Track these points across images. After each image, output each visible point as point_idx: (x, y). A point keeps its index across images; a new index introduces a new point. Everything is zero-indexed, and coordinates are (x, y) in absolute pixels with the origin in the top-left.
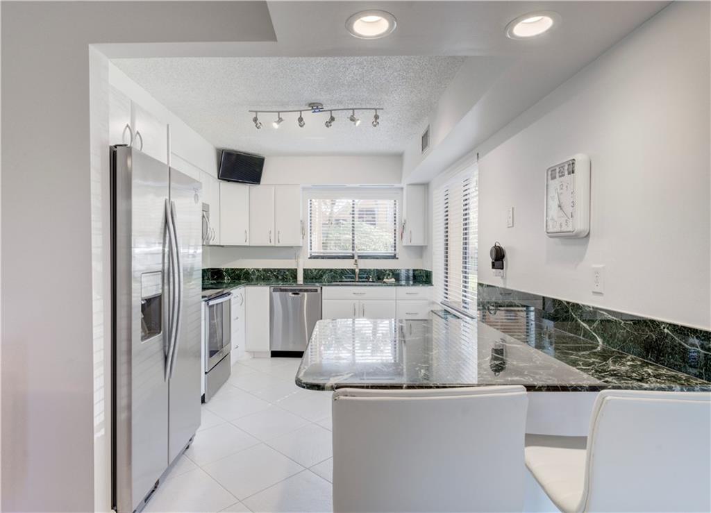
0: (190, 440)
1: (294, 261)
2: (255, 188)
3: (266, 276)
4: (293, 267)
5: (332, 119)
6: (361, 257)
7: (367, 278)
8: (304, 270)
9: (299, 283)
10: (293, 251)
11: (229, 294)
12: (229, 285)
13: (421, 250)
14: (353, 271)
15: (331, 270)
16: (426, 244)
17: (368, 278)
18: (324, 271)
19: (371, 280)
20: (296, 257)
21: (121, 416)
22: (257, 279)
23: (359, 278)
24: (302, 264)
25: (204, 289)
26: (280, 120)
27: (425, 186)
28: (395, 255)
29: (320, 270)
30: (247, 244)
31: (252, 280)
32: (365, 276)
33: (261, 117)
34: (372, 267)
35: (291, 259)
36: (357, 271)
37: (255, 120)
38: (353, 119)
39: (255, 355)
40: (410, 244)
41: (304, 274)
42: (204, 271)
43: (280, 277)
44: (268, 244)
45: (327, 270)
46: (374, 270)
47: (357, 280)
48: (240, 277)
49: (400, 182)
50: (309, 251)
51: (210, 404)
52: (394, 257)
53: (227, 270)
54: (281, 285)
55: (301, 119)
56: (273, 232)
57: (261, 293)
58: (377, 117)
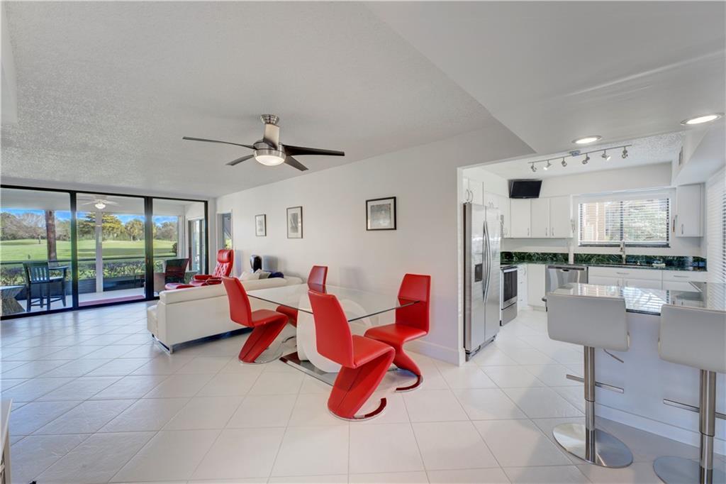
0: (494, 337)
1: (565, 248)
2: (534, 201)
3: (543, 258)
4: (565, 252)
5: (588, 158)
6: (627, 246)
7: (634, 262)
8: (575, 254)
9: (570, 263)
10: (566, 241)
11: (516, 267)
12: (516, 263)
13: (699, 241)
14: (620, 257)
15: (599, 255)
16: (701, 235)
17: (636, 262)
18: (592, 256)
19: (638, 264)
20: (568, 246)
21: (467, 312)
22: (537, 260)
23: (626, 262)
24: (572, 251)
25: (501, 264)
26: (549, 165)
27: (702, 185)
28: (668, 244)
29: (588, 255)
30: (530, 236)
31: (533, 260)
32: (633, 260)
33: (536, 165)
34: (640, 254)
35: (564, 246)
36: (624, 256)
37: (532, 167)
38: (604, 156)
39: (535, 308)
40: (682, 236)
41: (574, 258)
42: (502, 253)
43: (555, 259)
44: (545, 237)
45: (595, 255)
46: (642, 256)
47: (624, 263)
48: (525, 258)
49: (670, 185)
50: (579, 240)
51: (505, 327)
52: (667, 246)
53: (515, 253)
54: (554, 264)
55: (563, 162)
56: (548, 229)
57: (539, 269)
58: (625, 152)
